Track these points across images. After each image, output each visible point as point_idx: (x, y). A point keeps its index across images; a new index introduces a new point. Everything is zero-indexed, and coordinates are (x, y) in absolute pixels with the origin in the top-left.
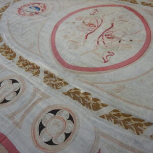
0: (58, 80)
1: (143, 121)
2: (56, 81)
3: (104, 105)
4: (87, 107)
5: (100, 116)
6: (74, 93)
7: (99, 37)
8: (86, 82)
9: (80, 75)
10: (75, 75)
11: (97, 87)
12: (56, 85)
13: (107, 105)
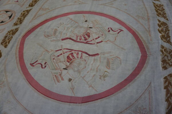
0: (164, 54)
1: (154, 6)
2: (165, 55)
3: (159, 21)
4: (168, 28)
5: (168, 20)
6: (166, 39)
7: (91, 44)
8: (150, 36)
9: (147, 42)
10: (149, 45)
11: (149, 28)
12: (169, 54)
13: (158, 20)
